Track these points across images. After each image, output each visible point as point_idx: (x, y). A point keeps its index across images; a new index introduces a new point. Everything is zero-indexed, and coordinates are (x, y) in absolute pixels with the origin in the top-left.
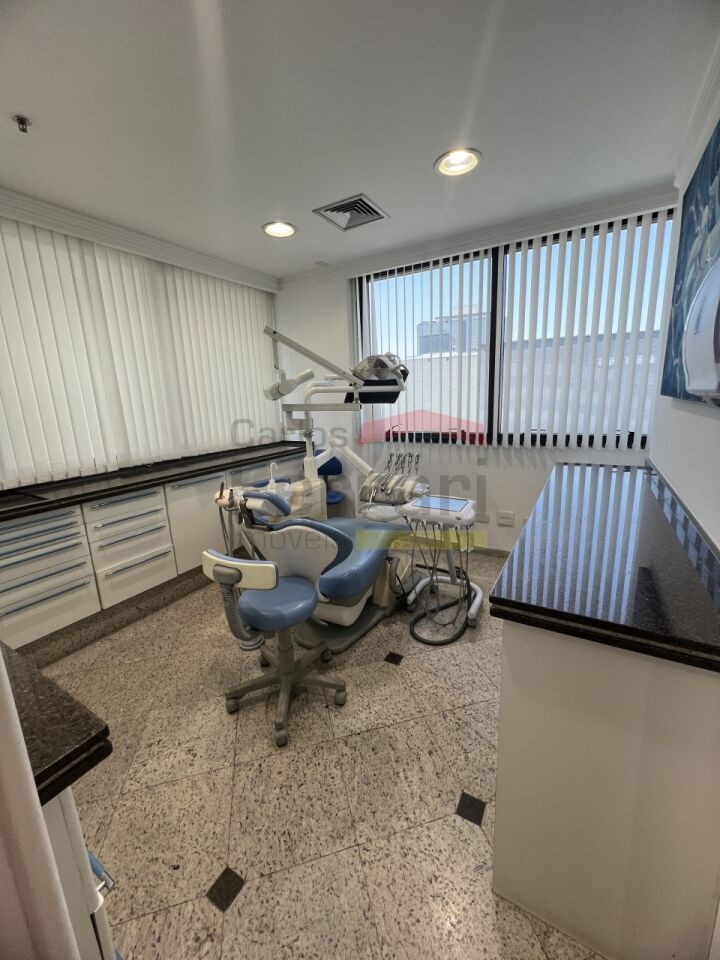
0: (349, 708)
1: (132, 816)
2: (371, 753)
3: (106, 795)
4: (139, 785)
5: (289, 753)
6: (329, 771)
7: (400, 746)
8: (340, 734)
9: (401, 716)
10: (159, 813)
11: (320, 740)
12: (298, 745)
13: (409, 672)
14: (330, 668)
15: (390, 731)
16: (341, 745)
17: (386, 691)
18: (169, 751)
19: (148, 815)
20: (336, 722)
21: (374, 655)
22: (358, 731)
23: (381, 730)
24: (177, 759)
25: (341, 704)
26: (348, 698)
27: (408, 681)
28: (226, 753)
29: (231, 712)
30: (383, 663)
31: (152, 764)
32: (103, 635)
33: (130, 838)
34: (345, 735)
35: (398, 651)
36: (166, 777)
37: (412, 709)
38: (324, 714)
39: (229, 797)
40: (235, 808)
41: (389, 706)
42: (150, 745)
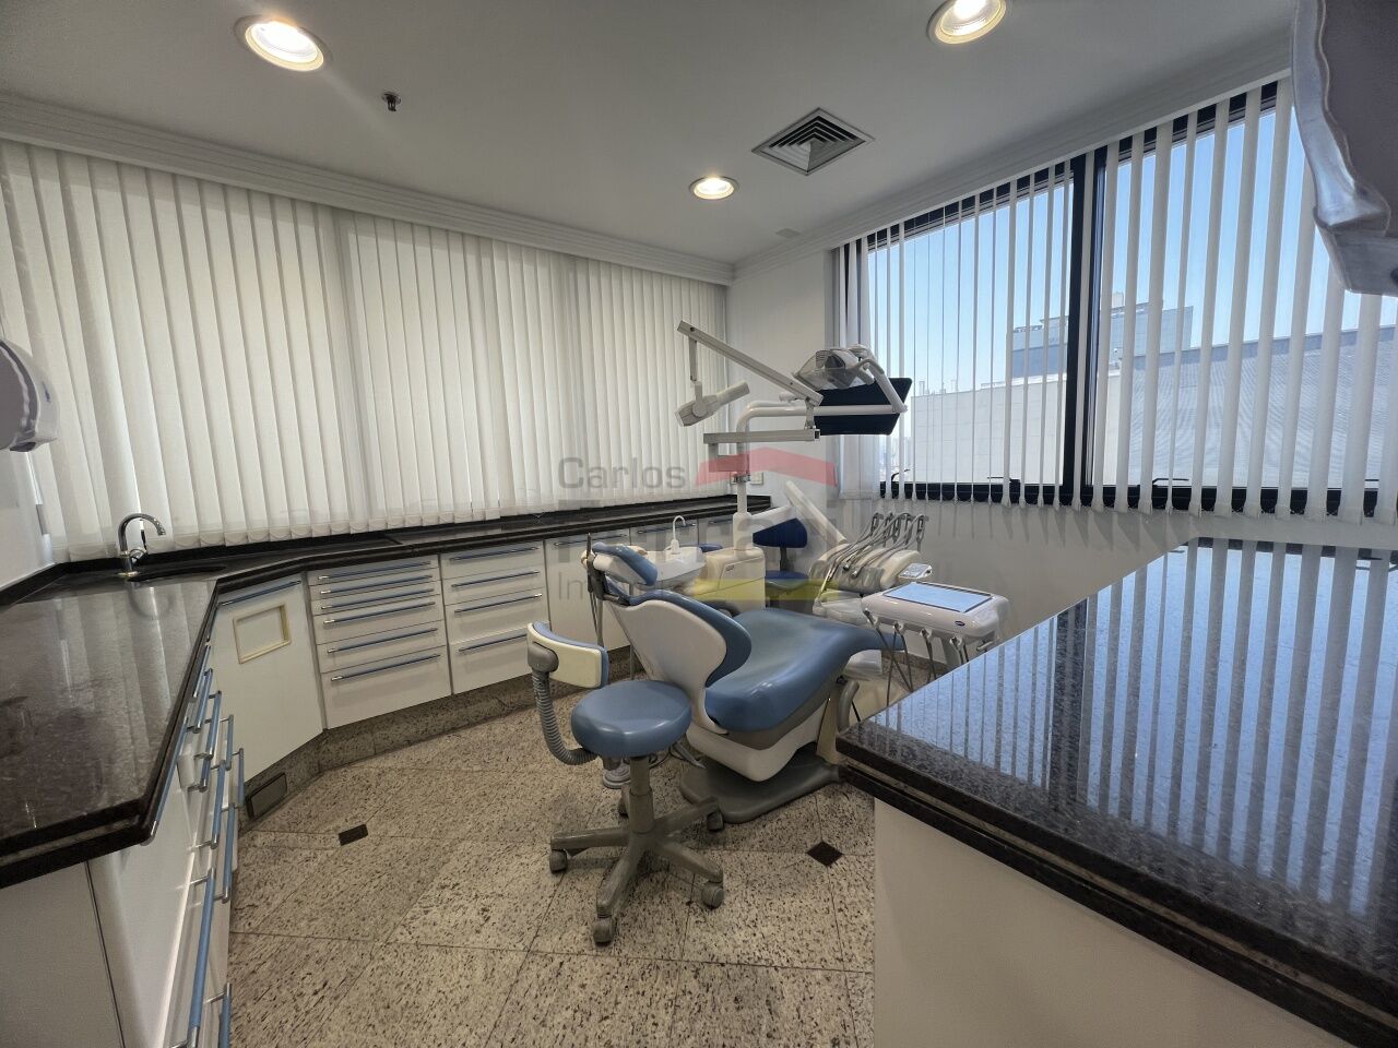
0: (723, 915)
1: (383, 978)
2: (732, 1005)
3: (370, 938)
4: (410, 937)
5: (608, 960)
6: (654, 1012)
7: (786, 1009)
8: (693, 953)
9: (804, 957)
10: (413, 986)
11: (659, 954)
12: (625, 952)
13: (844, 884)
14: (717, 843)
15: (776, 976)
16: (688, 974)
17: (791, 905)
18: (461, 902)
19: (402, 983)
20: (694, 933)
21: (793, 839)
22: (722, 960)
23: (761, 971)
24: (465, 917)
25: (712, 906)
26: (727, 900)
27: (837, 900)
28: (525, 929)
29: (555, 872)
30: (803, 856)
31: (435, 914)
32: (454, 729)
33: (370, 1007)
34: (700, 958)
35: (835, 844)
36: (443, 939)
37: (826, 949)
38: (681, 914)
39: (503, 998)
40: (504, 1017)
41: (790, 934)
42: (443, 888)
